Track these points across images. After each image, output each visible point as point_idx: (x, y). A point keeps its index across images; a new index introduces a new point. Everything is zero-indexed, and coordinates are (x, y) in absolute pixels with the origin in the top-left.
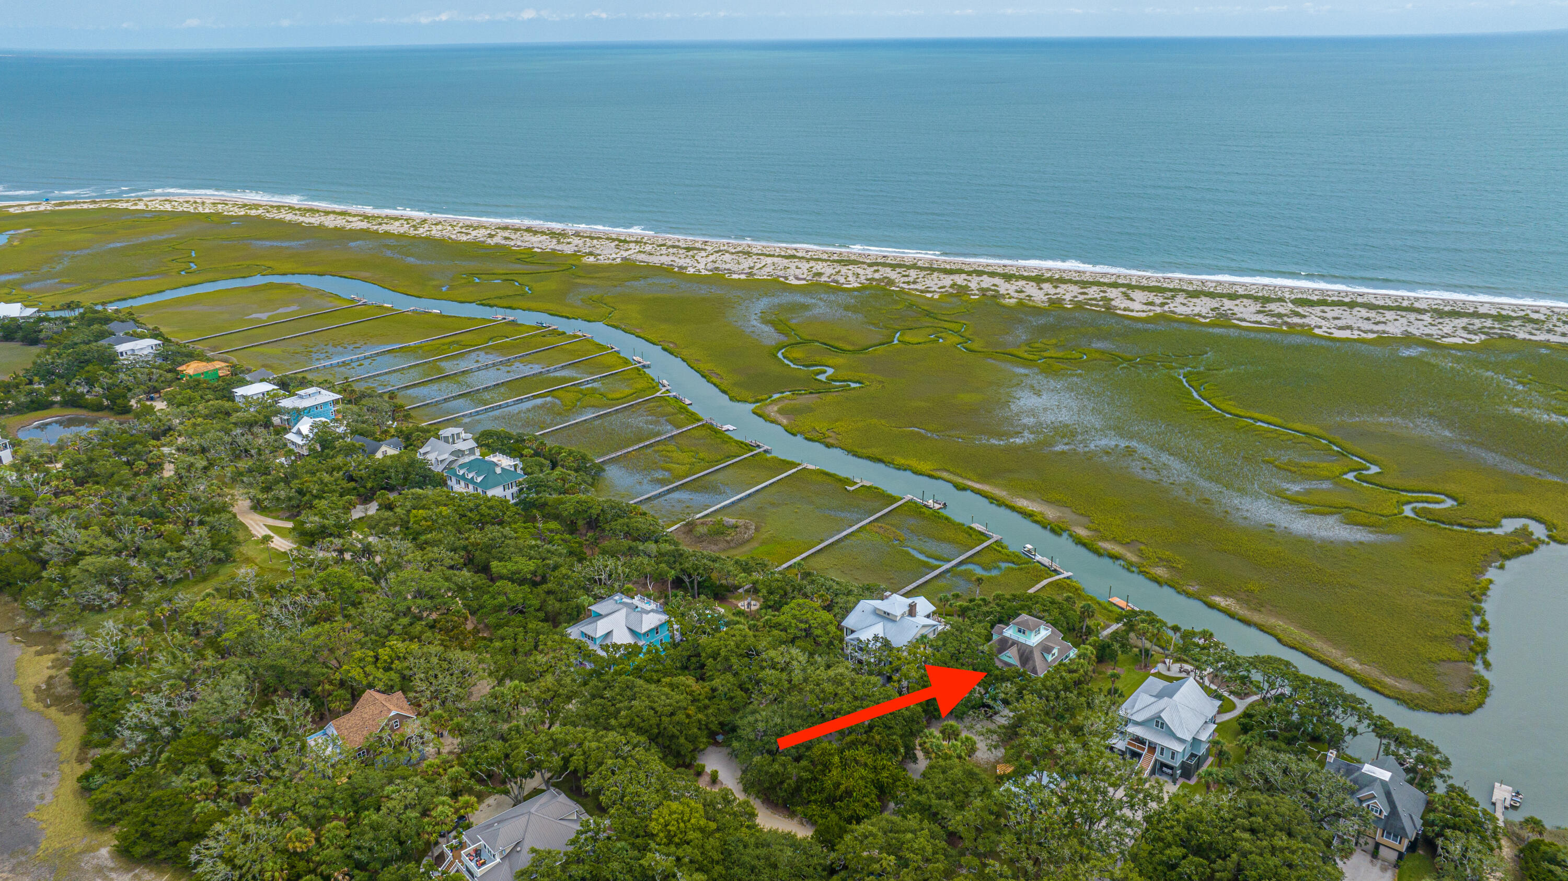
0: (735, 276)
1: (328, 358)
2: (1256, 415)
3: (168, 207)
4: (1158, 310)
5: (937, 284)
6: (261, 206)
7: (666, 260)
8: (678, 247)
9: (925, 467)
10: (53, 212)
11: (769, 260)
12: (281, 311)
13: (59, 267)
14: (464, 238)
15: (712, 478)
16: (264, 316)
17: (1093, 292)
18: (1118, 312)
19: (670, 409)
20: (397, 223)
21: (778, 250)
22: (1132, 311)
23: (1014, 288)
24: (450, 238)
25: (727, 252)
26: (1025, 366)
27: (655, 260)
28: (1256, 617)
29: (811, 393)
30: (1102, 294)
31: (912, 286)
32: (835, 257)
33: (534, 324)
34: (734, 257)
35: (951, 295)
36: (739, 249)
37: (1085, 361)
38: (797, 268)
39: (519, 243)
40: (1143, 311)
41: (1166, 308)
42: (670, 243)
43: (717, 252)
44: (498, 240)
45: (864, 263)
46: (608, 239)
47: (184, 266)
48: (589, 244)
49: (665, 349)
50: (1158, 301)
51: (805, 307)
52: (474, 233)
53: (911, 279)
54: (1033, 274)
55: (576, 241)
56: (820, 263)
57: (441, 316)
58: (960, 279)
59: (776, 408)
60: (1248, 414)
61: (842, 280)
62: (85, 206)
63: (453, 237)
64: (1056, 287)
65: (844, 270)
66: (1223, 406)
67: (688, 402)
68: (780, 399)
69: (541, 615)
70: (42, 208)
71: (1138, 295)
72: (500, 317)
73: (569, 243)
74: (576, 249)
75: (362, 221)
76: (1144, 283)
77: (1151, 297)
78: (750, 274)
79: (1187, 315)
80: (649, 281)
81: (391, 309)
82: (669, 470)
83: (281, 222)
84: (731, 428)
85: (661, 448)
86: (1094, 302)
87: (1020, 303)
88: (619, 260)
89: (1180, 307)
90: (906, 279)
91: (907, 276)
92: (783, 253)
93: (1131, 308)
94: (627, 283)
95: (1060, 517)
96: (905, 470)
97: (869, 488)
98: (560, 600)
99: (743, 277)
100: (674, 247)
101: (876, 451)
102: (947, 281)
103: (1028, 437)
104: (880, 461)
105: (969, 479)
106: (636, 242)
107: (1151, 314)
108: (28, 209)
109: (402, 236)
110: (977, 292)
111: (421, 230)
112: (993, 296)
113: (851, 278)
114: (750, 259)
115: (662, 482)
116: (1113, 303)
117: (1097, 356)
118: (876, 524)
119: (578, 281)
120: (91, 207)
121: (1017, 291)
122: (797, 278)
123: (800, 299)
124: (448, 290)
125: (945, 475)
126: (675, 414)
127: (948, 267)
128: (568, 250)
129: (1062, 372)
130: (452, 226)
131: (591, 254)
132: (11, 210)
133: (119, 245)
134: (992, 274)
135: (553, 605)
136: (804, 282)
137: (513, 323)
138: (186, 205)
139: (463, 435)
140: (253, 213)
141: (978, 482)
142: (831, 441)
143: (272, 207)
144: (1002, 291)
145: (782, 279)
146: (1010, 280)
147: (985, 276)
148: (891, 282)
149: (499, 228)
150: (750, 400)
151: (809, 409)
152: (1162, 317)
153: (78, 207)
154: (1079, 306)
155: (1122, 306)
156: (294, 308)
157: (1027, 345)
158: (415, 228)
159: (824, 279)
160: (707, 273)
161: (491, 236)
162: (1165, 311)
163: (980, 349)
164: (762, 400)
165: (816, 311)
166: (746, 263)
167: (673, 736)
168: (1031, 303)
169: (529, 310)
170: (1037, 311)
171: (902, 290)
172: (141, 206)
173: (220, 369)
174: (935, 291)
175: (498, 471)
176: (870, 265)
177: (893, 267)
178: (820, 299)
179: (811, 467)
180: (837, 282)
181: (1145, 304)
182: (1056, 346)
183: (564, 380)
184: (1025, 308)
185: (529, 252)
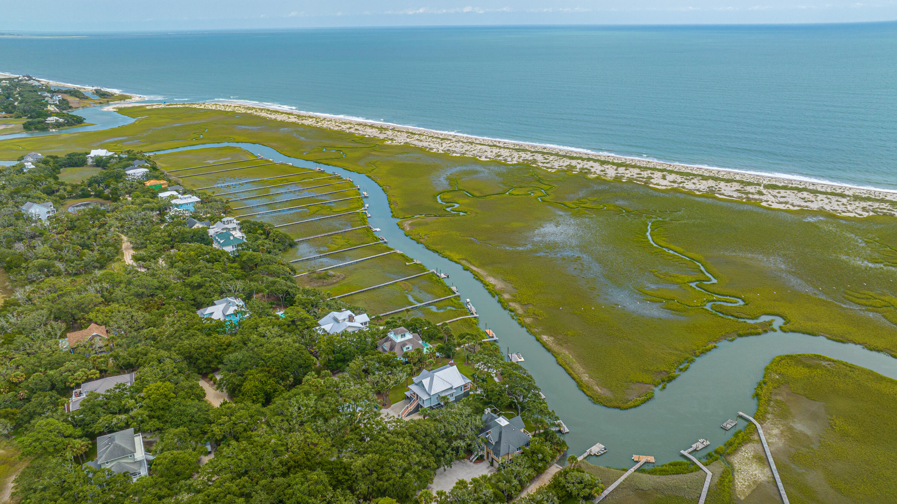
0: (454, 155)
1: (223, 183)
2: (672, 246)
3: (214, 108)
4: (676, 185)
5: (558, 164)
6: (254, 108)
7: (425, 144)
8: (439, 138)
9: (456, 257)
10: (164, 108)
11: (480, 147)
12: (222, 160)
13: (145, 134)
14: (336, 128)
15: (346, 253)
16: (211, 162)
17: (645, 174)
18: (651, 185)
19: (357, 219)
20: (311, 120)
21: (490, 142)
22: (659, 185)
23: (603, 169)
24: (330, 128)
25: (462, 142)
26: (565, 211)
27: (420, 144)
28: (556, 348)
29: (435, 216)
30: (650, 175)
31: (545, 165)
32: (517, 147)
33: (331, 173)
34: (463, 144)
35: (563, 171)
36: (470, 140)
37: (605, 210)
38: (492, 152)
39: (361, 132)
40: (665, 186)
41: (681, 185)
42: (436, 136)
43: (456, 141)
44: (352, 130)
45: (530, 151)
46: (406, 132)
47: (197, 136)
48: (395, 134)
49: (383, 189)
50: (680, 181)
51: (476, 172)
52: (343, 126)
53: (548, 161)
54: (620, 162)
55: (390, 133)
56: (506, 150)
57: (292, 167)
58: (574, 163)
59: (410, 222)
60: (668, 246)
61: (509, 159)
62: (178, 106)
63: (332, 128)
64: (626, 170)
65: (516, 154)
66: (657, 240)
67: (369, 215)
68: (416, 218)
69: (193, 302)
70: (160, 106)
71: (671, 177)
72: (318, 168)
73: (385, 133)
74: (386, 136)
75: (295, 118)
76: (683, 170)
77: (679, 179)
78: (464, 154)
79: (690, 190)
80: (408, 155)
81: (271, 162)
82: (329, 247)
83: (258, 117)
84: (378, 230)
85: (335, 236)
86: (641, 179)
87: (599, 178)
88: (402, 144)
89: (689, 186)
90: (545, 161)
91: (547, 159)
92: (491, 144)
93: (661, 183)
94: (396, 156)
95: (503, 288)
96: (446, 258)
97: (417, 264)
98: (206, 297)
99: (459, 155)
100: (436, 138)
101: (438, 248)
102: (567, 162)
103: (529, 246)
104: (437, 252)
105: (474, 265)
106: (419, 134)
107: (669, 188)
108: (154, 107)
109: (309, 126)
110: (578, 170)
111: (319, 124)
112: (586, 173)
113: (515, 159)
114: (471, 146)
115: (320, 252)
116: (652, 180)
117: (612, 208)
118: (403, 282)
119: (373, 153)
120: (181, 106)
121: (602, 171)
122: (486, 157)
123: (478, 168)
124: (307, 154)
125: (464, 262)
126: (357, 221)
127: (575, 155)
128: (382, 136)
129: (584, 215)
130: (335, 122)
131: (392, 140)
132: (148, 107)
133: (178, 125)
134: (595, 161)
135: (201, 298)
136: (488, 160)
137: (323, 172)
138: (222, 107)
139: (235, 221)
140: (249, 112)
141: (477, 267)
142: (422, 240)
143: (260, 109)
144: (593, 170)
145: (478, 157)
146: (604, 164)
147: (592, 162)
148: (535, 161)
149: (357, 124)
150: (401, 217)
151: (427, 224)
152: (674, 190)
153: (175, 106)
154: (630, 180)
155: (655, 182)
156: (229, 159)
157: (578, 200)
158: (318, 122)
159: (501, 158)
160: (442, 152)
161: (350, 128)
162: (679, 187)
163: (549, 200)
164: (407, 218)
165: (482, 175)
166: (466, 147)
167: (197, 359)
168: (604, 178)
169: (335, 166)
170: (605, 182)
171: (538, 168)
172: (202, 107)
173: (163, 184)
174: (555, 168)
175: (232, 238)
176: (532, 152)
177: (543, 153)
178: (489, 169)
179: (398, 252)
180: (506, 160)
181: (671, 182)
182: (594, 201)
183: (321, 201)
184: (599, 180)
185: (362, 138)
